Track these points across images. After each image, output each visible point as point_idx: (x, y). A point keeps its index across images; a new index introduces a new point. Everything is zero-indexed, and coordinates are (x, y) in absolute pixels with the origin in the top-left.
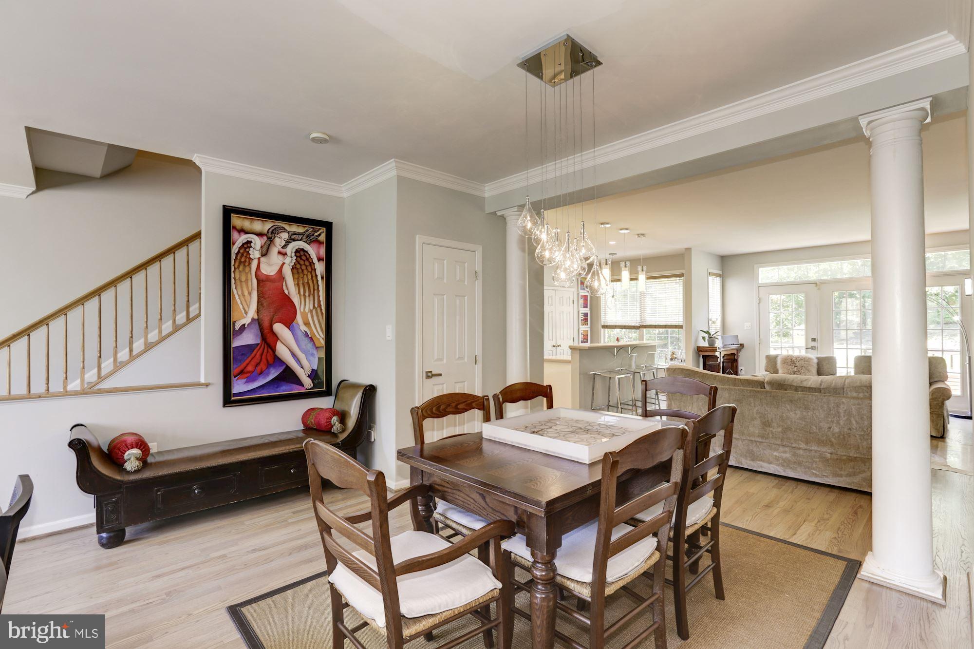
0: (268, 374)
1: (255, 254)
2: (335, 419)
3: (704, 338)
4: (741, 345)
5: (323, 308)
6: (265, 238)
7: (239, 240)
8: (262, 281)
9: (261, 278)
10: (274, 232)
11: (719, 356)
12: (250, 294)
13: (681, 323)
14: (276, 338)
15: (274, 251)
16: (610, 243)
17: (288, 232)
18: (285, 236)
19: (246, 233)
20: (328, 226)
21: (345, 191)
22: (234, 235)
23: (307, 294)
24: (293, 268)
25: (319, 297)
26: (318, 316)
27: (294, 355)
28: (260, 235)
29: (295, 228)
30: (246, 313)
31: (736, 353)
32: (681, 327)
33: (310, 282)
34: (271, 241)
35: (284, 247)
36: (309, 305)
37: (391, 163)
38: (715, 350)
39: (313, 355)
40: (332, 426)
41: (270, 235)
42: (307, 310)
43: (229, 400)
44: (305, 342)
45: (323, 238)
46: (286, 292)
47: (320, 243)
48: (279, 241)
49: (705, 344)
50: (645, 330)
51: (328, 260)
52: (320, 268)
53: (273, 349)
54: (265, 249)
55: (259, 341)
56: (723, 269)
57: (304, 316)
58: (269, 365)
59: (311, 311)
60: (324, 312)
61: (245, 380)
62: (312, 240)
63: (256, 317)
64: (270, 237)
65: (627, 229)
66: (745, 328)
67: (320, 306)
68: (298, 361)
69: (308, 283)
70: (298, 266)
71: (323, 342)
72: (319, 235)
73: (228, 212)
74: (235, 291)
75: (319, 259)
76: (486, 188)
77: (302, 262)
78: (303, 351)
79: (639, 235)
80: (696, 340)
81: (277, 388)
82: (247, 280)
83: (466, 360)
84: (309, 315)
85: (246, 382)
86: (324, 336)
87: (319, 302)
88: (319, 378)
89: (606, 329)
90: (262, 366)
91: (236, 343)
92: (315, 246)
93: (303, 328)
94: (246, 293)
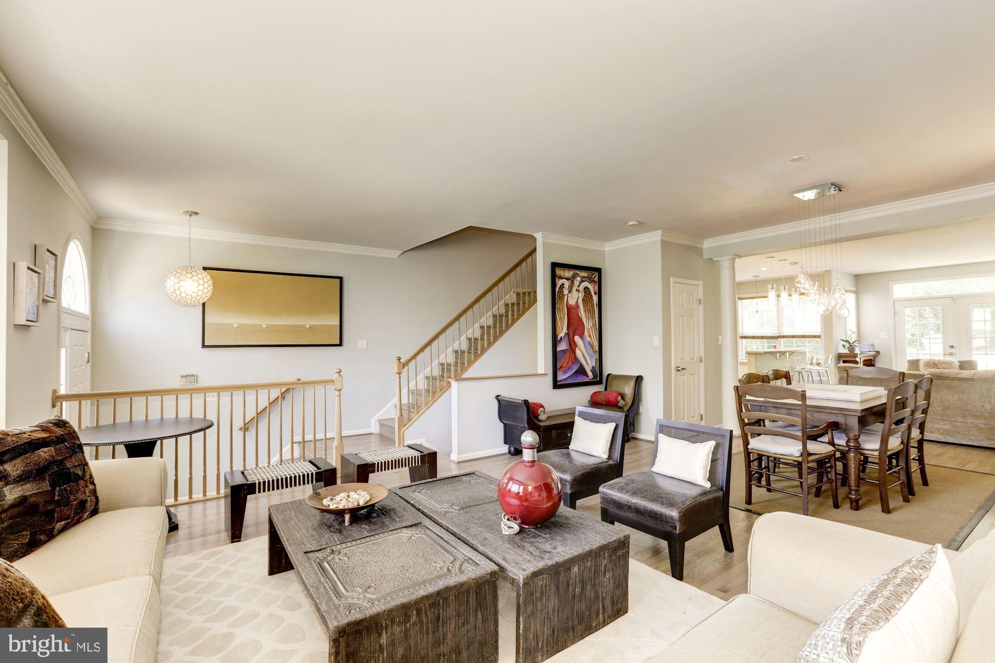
0: (572, 369)
1: (566, 291)
2: (619, 398)
3: (844, 346)
4: (877, 352)
5: (597, 325)
6: (570, 281)
7: (559, 282)
8: (569, 308)
9: (569, 307)
10: (574, 276)
11: (859, 361)
12: (564, 317)
13: (819, 334)
14: (576, 345)
15: (574, 289)
16: (762, 269)
17: (580, 276)
18: (579, 279)
19: (562, 279)
20: (599, 270)
21: (609, 247)
22: (557, 279)
23: (590, 317)
24: (583, 300)
25: (595, 318)
26: (595, 331)
27: (584, 357)
28: (568, 279)
29: (584, 274)
30: (562, 329)
31: (873, 359)
32: (819, 337)
33: (591, 308)
34: (572, 282)
35: (579, 286)
36: (591, 324)
37: (660, 232)
38: (856, 356)
39: (593, 357)
40: (618, 402)
41: (572, 279)
42: (590, 327)
43: (557, 385)
44: (589, 348)
45: (596, 279)
46: (580, 315)
47: (596, 282)
48: (576, 283)
49: (846, 351)
50: (782, 339)
51: (600, 293)
52: (595, 298)
53: (574, 353)
54: (570, 288)
55: (568, 348)
56: (857, 287)
57: (588, 330)
58: (573, 363)
59: (591, 328)
60: (598, 328)
61: (562, 372)
62: (591, 281)
63: (567, 332)
64: (571, 280)
65: (785, 260)
66: (881, 337)
67: (596, 324)
68: (586, 360)
69: (590, 309)
70: (585, 298)
71: (597, 348)
72: (595, 277)
73: (555, 265)
74: (557, 315)
75: (595, 293)
76: (705, 242)
77: (587, 296)
78: (588, 354)
79: (792, 264)
80: (837, 348)
81: (577, 377)
82: (562, 309)
83: (695, 359)
84: (591, 330)
85: (563, 374)
86: (598, 345)
87: (595, 321)
88: (596, 372)
89: (744, 340)
90: (570, 363)
91: (559, 349)
92: (593, 284)
93: (588, 339)
94: (562, 317)
